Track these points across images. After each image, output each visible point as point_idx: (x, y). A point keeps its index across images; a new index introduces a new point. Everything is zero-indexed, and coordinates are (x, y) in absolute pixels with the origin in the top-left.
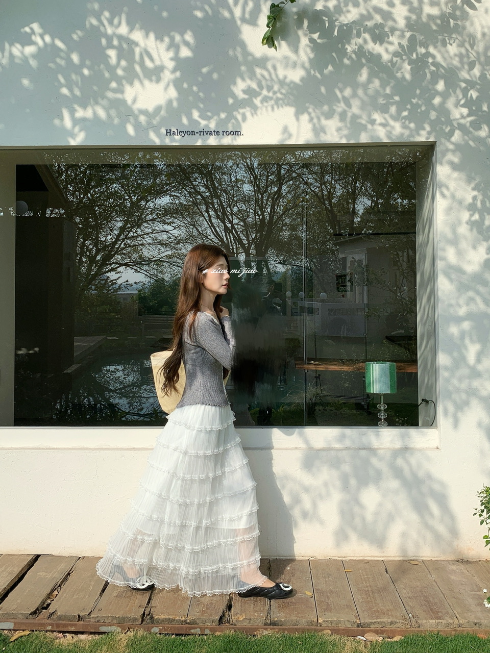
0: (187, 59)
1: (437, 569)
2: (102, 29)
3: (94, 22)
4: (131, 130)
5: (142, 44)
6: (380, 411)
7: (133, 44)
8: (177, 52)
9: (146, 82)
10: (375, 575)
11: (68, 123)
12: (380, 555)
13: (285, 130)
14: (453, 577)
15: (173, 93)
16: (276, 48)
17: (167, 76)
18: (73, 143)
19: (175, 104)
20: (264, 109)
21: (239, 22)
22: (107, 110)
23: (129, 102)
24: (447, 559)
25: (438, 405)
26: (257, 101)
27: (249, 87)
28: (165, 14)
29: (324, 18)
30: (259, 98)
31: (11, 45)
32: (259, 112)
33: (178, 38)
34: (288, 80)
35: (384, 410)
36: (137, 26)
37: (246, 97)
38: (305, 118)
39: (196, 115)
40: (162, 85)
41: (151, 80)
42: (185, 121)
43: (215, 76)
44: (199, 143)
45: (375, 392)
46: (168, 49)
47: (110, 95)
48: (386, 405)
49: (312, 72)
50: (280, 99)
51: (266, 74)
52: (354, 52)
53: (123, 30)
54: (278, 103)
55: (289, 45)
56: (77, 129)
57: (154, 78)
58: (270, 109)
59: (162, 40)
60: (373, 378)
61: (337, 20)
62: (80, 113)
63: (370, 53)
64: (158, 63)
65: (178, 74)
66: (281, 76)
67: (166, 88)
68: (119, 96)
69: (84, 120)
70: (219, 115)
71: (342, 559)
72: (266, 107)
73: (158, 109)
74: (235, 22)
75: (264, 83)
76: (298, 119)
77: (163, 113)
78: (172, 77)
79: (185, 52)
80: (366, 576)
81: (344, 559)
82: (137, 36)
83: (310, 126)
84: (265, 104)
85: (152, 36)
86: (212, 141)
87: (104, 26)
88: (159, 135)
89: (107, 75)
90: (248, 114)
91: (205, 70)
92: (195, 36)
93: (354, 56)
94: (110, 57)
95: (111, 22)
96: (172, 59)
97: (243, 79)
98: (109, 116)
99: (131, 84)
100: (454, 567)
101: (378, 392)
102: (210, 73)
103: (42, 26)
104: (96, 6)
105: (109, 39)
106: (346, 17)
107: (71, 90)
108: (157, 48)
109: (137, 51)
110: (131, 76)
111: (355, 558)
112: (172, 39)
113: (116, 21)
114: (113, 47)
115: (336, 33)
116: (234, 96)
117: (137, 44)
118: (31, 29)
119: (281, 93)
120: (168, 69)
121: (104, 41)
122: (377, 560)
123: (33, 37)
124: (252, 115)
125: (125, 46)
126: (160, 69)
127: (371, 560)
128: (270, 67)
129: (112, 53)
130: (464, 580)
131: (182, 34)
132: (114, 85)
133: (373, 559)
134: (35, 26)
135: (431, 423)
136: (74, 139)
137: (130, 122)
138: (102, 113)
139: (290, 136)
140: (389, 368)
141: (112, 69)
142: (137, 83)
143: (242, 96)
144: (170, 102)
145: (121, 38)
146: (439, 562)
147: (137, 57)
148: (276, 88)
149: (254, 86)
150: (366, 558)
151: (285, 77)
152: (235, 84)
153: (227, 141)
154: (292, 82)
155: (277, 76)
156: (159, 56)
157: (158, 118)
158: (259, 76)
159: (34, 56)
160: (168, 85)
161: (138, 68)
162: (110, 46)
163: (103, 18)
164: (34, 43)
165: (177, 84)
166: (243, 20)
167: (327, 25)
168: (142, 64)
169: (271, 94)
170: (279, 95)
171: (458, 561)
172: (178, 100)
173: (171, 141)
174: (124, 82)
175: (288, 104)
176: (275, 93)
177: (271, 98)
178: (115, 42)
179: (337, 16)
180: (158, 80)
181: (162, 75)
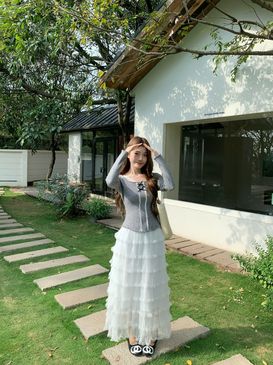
0: (211, 91)
2: (190, 86)
3: (189, 84)
4: (196, 115)
5: (200, 88)
7: (197, 88)
8: (208, 89)
9: (200, 100)
11: (182, 115)
13: (237, 110)
15: (207, 102)
16: (236, 83)
17: (206, 97)
18: (183, 120)
19: (207, 106)
20: (231, 103)
21: (225, 76)
22: (191, 110)
23: (196, 106)
26: (229, 102)
27: (227, 97)
28: (206, 78)
29: (251, 69)
30: (230, 100)
31: (171, 94)
32: (230, 105)
34: (238, 93)
36: (199, 83)
37: (226, 100)
38: (243, 105)
39: (212, 108)
40: (204, 100)
41: (201, 99)
42: (209, 111)
43: (218, 95)
44: (212, 117)
46: (206, 89)
47: (191, 105)
49: (246, 89)
50: (236, 100)
51: (232, 92)
52: (260, 79)
53: (195, 85)
54: (236, 101)
55: (240, 81)
56: (184, 116)
57: (202, 98)
58: (233, 103)
59: (205, 86)
61: (255, 69)
62: (184, 112)
63: (266, 79)
64: (203, 93)
66: (236, 92)
67: (205, 101)
68: (194, 105)
69: (185, 113)
70: (218, 107)
72: (232, 103)
73: (203, 107)
74: (224, 76)
75: (231, 95)
76: (241, 106)
77: (204, 109)
79: (210, 89)
82: (199, 86)
83: (245, 108)
84: (232, 102)
85: (202, 85)
86: (216, 116)
87: (191, 84)
88: (202, 116)
89: (191, 99)
90: (227, 106)
92: (213, 83)
93: (260, 81)
94: (192, 94)
95: (192, 83)
96: (207, 92)
97: (226, 95)
98: (191, 112)
99: (197, 101)
102: (217, 94)
103: (177, 88)
104: (189, 79)
106: (258, 67)
107: (183, 105)
108: (203, 89)
109: (199, 90)
110: (197, 99)
112: (207, 85)
113: (194, 82)
115: (254, 74)
116: (223, 101)
117: (198, 89)
118: (175, 89)
119: (237, 98)
120: (206, 95)
121: (191, 89)
123: (176, 91)
124: (228, 106)
125: (196, 90)
126: (204, 95)
128: (233, 89)
129: (192, 92)
131: (210, 83)
134: (176, 88)
136: (183, 119)
138: (189, 111)
139: (238, 112)
141: (192, 97)
143: (225, 100)
145: (195, 87)
147: (198, 93)
148: (235, 96)
149: (229, 96)
151: (238, 92)
152: (223, 97)
153: (220, 116)
154: (240, 93)
155: (235, 92)
156: (204, 91)
157: (202, 111)
158: (230, 93)
159: (175, 96)
160: (205, 100)
161: (198, 96)
162: (192, 91)
163: (191, 82)
164: (176, 93)
165: (208, 99)
166: (226, 75)
167: (252, 71)
168: (200, 94)
169: (233, 99)
170: (236, 99)
172: (208, 104)
173: (205, 118)
174: (195, 101)
175: (239, 101)
176: (235, 98)
177: (233, 100)
178: (193, 89)
179: (255, 67)
180: (203, 99)
181: (204, 97)
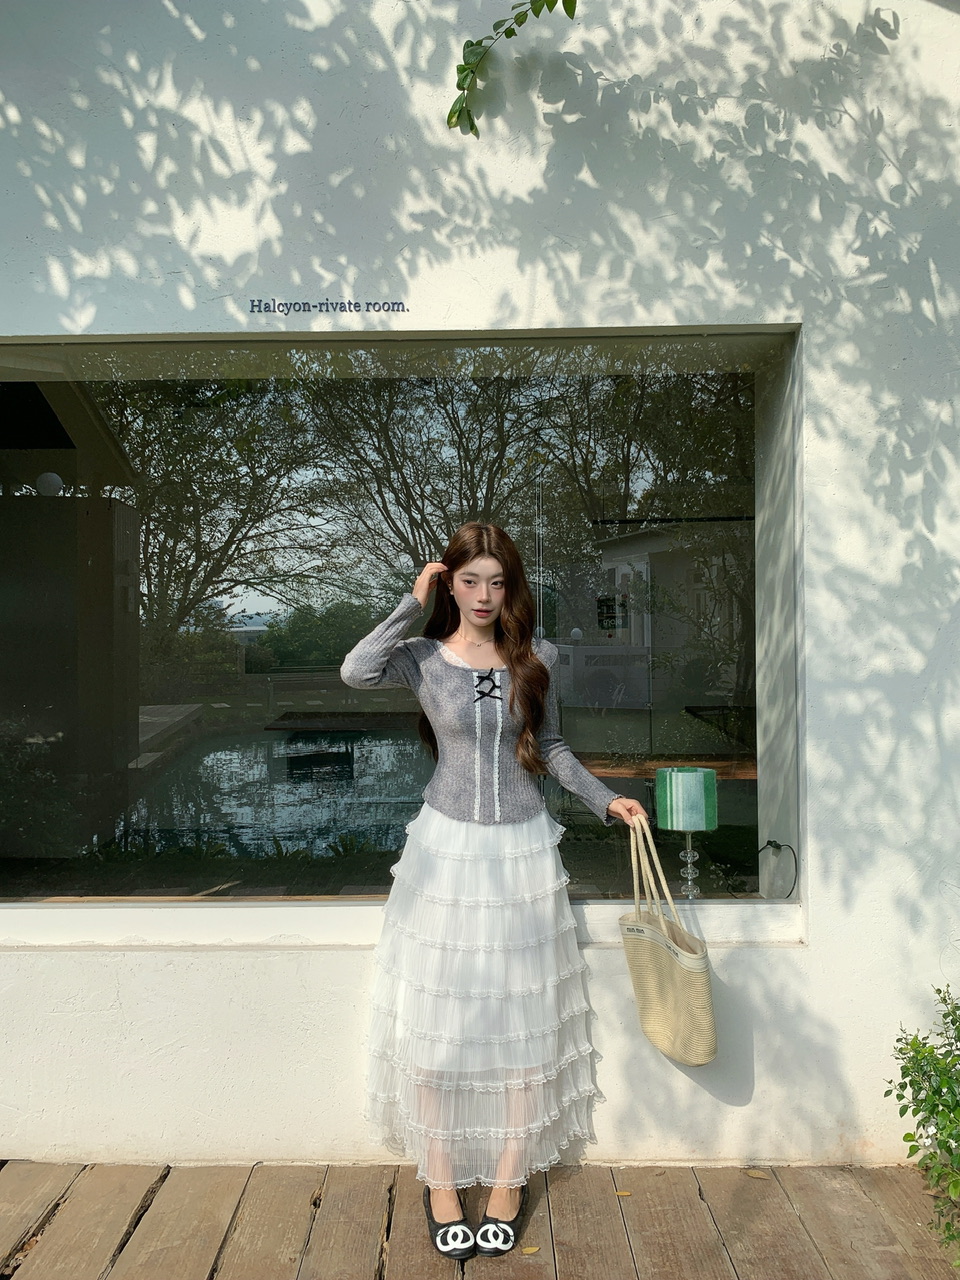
0: (300, 155)
1: (801, 1188)
2: (125, 95)
3: (107, 77)
4: (187, 298)
5: (205, 127)
6: (685, 864)
7: (187, 127)
8: (279, 143)
9: (215, 202)
10: (678, 1205)
12: (686, 1157)
13: (505, 299)
14: (836, 1208)
15: (272, 226)
16: (477, 134)
17: (260, 191)
18: (71, 328)
19: (277, 249)
22: (139, 258)
23: (184, 240)
24: (820, 1165)
25: (802, 857)
27: (427, 209)
28: (254, 64)
33: (280, 114)
35: (694, 863)
36: (198, 89)
40: (250, 209)
41: (226, 201)
42: (296, 278)
45: (675, 829)
46: (260, 138)
47: (144, 227)
48: (696, 853)
53: (168, 97)
57: (234, 197)
59: (248, 119)
60: (671, 801)
64: (239, 165)
65: (283, 188)
66: (495, 190)
67: (259, 218)
68: (162, 230)
71: (610, 1165)
73: (243, 259)
78: (272, 193)
79: (295, 143)
80: (659, 1208)
81: (614, 1165)
82: (196, 110)
85: (227, 111)
87: (129, 88)
91: (336, 180)
92: (317, 109)
94: (142, 149)
96: (269, 157)
100: (836, 1184)
101: (681, 829)
102: (346, 184)
105: (140, 115)
107: (62, 218)
108: (237, 136)
109: (197, 139)
110: (184, 190)
111: (636, 1164)
112: (268, 117)
113: (153, 80)
114: (149, 129)
117: (194, 127)
120: (262, 178)
121: (128, 118)
122: (681, 1168)
125: (173, 133)
126: (247, 177)
127: (670, 1168)
129: (148, 142)
130: (858, 1214)
131: (288, 106)
132: (151, 207)
133: (672, 1164)
135: (789, 892)
137: (184, 282)
138: (129, 265)
140: (702, 780)
141: (147, 177)
142: (198, 207)
144: (266, 245)
145: (162, 113)
146: (806, 1172)
150: (659, 1164)
155: (486, 189)
156: (240, 151)
160: (263, 210)
161: (198, 176)
162: (141, 125)
163: (127, 72)
165: (280, 206)
166: (414, 72)
168: (205, 167)
171: (842, 1169)
172: (281, 239)
174: (172, 202)
178: (153, 120)
180: (242, 200)
181: (250, 191)
